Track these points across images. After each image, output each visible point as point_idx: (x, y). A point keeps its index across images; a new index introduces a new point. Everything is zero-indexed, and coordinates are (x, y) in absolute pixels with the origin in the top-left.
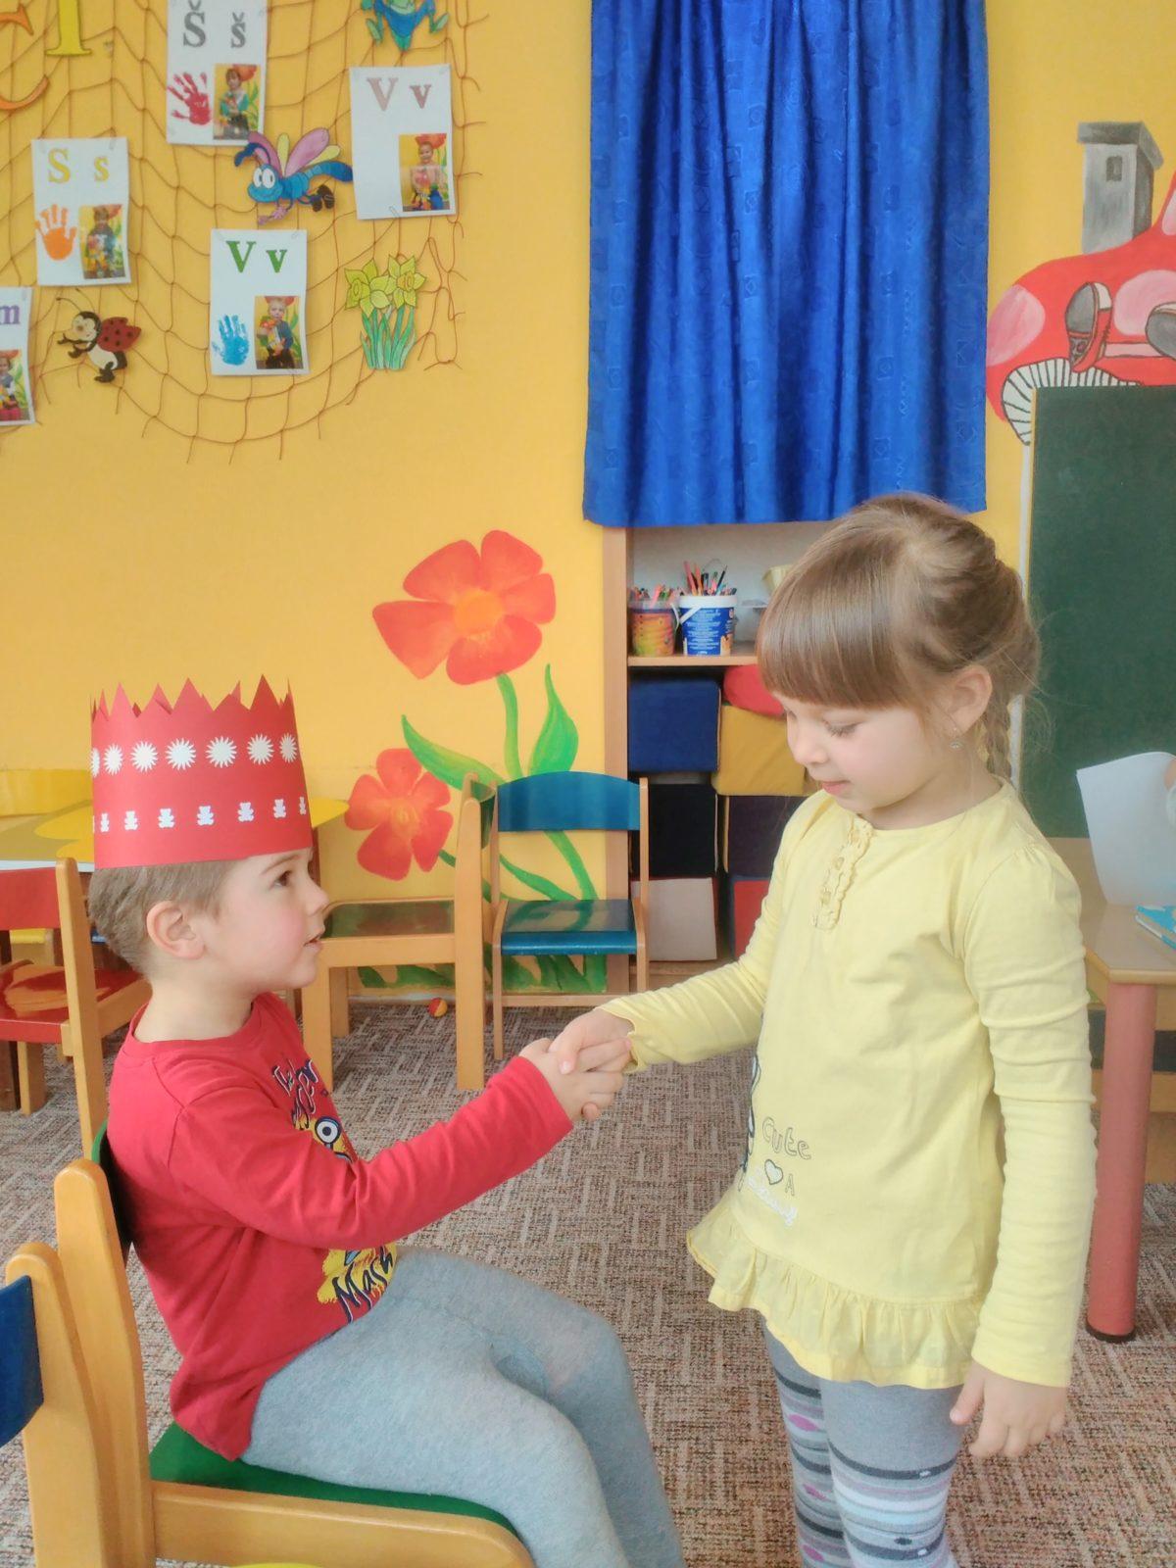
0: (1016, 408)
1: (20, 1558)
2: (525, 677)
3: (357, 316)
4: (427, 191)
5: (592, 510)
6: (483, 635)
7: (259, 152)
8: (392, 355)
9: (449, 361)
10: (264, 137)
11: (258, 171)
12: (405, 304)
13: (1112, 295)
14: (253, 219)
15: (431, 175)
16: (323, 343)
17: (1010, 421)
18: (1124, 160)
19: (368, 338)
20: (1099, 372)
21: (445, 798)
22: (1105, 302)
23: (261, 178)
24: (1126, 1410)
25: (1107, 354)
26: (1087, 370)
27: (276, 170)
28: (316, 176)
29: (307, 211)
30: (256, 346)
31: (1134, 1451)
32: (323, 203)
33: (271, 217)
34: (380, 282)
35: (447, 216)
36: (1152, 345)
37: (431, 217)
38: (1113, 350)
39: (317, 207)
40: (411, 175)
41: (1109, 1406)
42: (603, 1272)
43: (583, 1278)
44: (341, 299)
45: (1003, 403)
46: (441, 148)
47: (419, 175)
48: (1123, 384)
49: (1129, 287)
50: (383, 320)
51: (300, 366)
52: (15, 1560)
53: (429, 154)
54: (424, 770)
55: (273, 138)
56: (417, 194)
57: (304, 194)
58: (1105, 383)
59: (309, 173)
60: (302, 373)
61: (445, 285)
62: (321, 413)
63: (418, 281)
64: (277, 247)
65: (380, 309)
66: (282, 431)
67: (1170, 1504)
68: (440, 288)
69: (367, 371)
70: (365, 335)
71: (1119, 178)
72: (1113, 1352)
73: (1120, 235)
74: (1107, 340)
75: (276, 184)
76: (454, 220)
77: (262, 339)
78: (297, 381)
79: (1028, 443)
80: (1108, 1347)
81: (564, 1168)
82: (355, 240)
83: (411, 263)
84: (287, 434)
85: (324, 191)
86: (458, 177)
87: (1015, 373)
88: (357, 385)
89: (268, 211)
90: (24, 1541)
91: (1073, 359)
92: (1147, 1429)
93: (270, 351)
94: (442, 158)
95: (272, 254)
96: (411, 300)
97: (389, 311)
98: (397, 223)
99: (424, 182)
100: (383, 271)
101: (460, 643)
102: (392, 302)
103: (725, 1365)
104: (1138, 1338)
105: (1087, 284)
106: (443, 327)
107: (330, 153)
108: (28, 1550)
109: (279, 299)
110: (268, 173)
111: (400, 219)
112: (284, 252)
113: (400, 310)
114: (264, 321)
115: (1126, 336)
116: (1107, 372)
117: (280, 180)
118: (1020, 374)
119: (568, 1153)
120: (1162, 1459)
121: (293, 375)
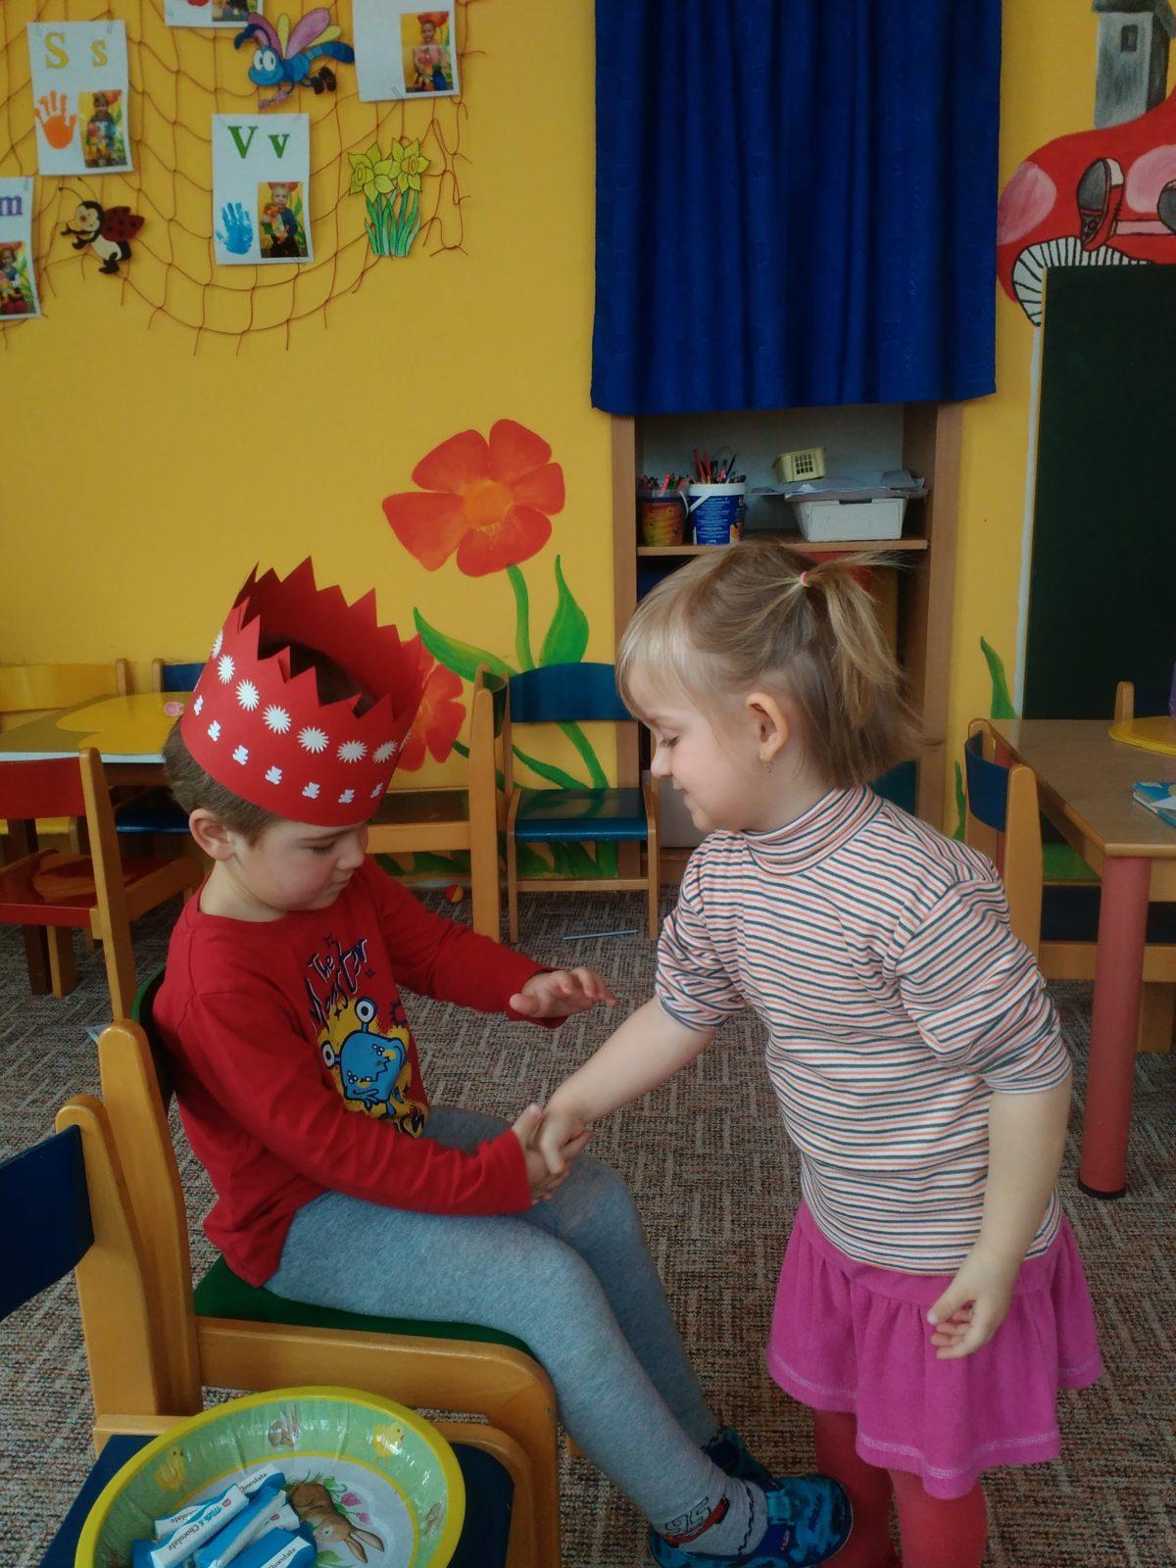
0: (1028, 288)
1: (72, 1398)
2: (536, 569)
3: (361, 202)
4: (429, 71)
5: (601, 398)
6: (493, 526)
7: (259, 34)
8: (398, 240)
9: (455, 247)
10: (263, 18)
11: (259, 54)
12: (409, 188)
13: (1124, 171)
14: (254, 103)
15: (434, 54)
16: (328, 232)
17: (1021, 302)
18: (1139, 29)
19: (373, 225)
20: (1110, 251)
21: (458, 690)
22: (1117, 178)
23: (261, 61)
24: (1114, 1260)
25: (1119, 232)
26: (1098, 249)
27: (277, 52)
28: (316, 58)
29: (309, 95)
30: (260, 234)
31: (1121, 1297)
32: (325, 85)
33: (273, 100)
34: (384, 167)
35: (451, 97)
36: (1164, 223)
37: (435, 98)
38: (1124, 228)
39: (319, 91)
40: (414, 53)
41: (1099, 1257)
42: (617, 1136)
43: (597, 1143)
44: (345, 187)
45: (1014, 283)
46: (444, 27)
47: (422, 55)
48: (1134, 263)
49: (1141, 164)
50: (388, 204)
51: (305, 254)
52: (67, 1399)
53: (431, 33)
54: (437, 662)
55: (272, 19)
56: (420, 75)
57: (306, 77)
58: (1116, 262)
59: (310, 54)
60: (308, 261)
61: (449, 168)
62: (327, 301)
63: (423, 165)
64: (279, 131)
65: (385, 194)
66: (288, 321)
67: (1152, 1343)
68: (445, 171)
69: (372, 259)
70: (370, 222)
71: (1134, 49)
72: (1104, 1208)
73: (1133, 109)
74: (1119, 218)
75: (276, 67)
76: (457, 100)
77: (266, 227)
78: (302, 269)
79: (1038, 324)
80: (1100, 1204)
81: (579, 1042)
82: (358, 123)
83: (415, 146)
84: (293, 324)
85: (325, 72)
86: (461, 56)
87: (1026, 252)
88: (362, 273)
89: (269, 94)
90: (75, 1383)
91: (1084, 238)
92: (1134, 1277)
93: (275, 238)
94: (445, 37)
95: (274, 138)
96: (415, 184)
97: (394, 196)
98: (400, 105)
99: (426, 62)
100: (386, 156)
101: (469, 536)
102: (396, 187)
103: (733, 1221)
104: (1128, 1195)
105: (1099, 160)
106: (448, 212)
107: (331, 34)
108: (79, 1392)
109: (283, 185)
110: (269, 55)
111: (403, 101)
112: (286, 137)
113: (405, 195)
114: (267, 208)
115: (1136, 214)
116: (1119, 251)
117: (281, 61)
118: (1031, 254)
119: (582, 1029)
120: (1147, 1304)
121: (298, 263)
